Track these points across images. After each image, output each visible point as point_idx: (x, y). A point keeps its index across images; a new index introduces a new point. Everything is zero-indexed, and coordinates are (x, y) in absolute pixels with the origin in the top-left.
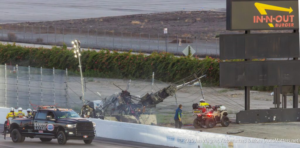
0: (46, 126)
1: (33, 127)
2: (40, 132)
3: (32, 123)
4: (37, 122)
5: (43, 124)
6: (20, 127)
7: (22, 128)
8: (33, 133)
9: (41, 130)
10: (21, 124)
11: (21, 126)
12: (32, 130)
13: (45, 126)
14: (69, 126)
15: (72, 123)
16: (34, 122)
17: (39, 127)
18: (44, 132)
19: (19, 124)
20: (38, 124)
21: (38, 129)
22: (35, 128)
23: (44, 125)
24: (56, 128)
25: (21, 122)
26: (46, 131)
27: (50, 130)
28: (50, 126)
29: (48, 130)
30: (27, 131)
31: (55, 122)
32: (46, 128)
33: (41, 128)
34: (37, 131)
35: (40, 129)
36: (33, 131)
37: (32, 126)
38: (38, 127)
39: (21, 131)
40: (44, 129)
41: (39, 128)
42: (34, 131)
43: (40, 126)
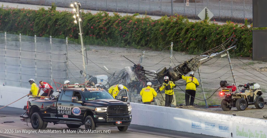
0: (72, 109)
1: (56, 111)
2: (65, 116)
3: (55, 106)
4: (61, 104)
5: (68, 107)
6: (42, 110)
7: (44, 111)
8: (58, 118)
9: (66, 114)
10: (42, 107)
11: (42, 108)
12: (56, 114)
13: (70, 110)
14: (99, 110)
15: (103, 105)
16: (58, 105)
17: (64, 111)
18: (69, 116)
19: (40, 106)
20: (62, 107)
21: (62, 113)
22: (59, 112)
23: (69, 108)
24: (83, 112)
25: (43, 105)
26: (71, 116)
27: (76, 115)
28: (77, 109)
29: (75, 114)
30: (49, 116)
31: (82, 104)
32: (72, 112)
33: (66, 111)
34: (61, 116)
35: (64, 113)
36: (56, 116)
37: (55, 108)
38: (62, 111)
39: (42, 116)
40: (69, 113)
41: (64, 112)
42: (57, 115)
43: (64, 109)
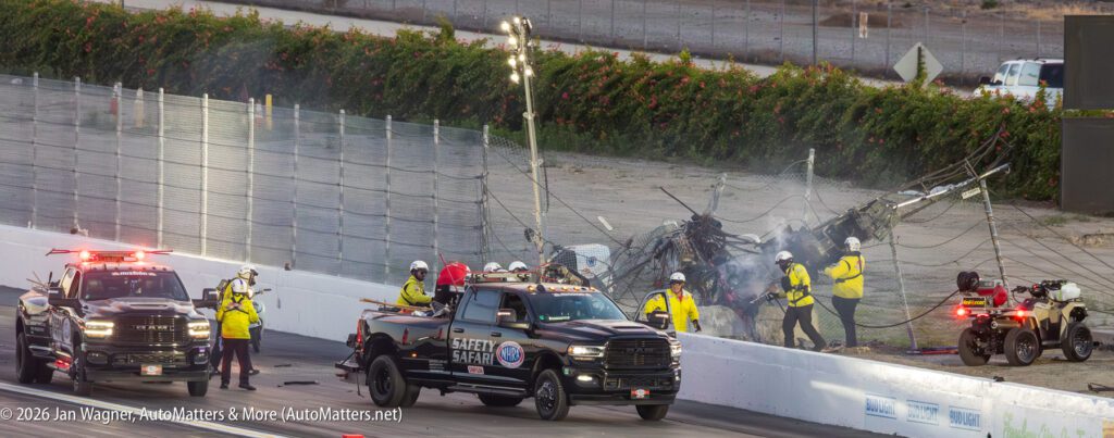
0: (496, 346)
1: (448, 351)
2: (474, 370)
3: (445, 336)
4: (462, 331)
5: (485, 342)
6: (401, 347)
7: (409, 353)
8: (449, 373)
9: (477, 364)
10: (404, 338)
11: (404, 344)
12: (445, 362)
13: (491, 350)
14: (579, 351)
15: (592, 340)
16: (452, 334)
17: (470, 353)
18: (488, 370)
19: (397, 336)
20: (465, 340)
21: (465, 358)
22: (455, 355)
23: (488, 346)
24: (530, 357)
25: (406, 332)
26: (494, 368)
27: (510, 365)
28: (512, 349)
29: (504, 363)
30: (426, 366)
31: (529, 333)
32: (495, 358)
33: (478, 354)
34: (463, 368)
35: (473, 360)
36: (447, 367)
37: (444, 344)
38: (464, 353)
39: (404, 366)
40: (487, 359)
41: (470, 357)
42: (451, 366)
43: (473, 347)
